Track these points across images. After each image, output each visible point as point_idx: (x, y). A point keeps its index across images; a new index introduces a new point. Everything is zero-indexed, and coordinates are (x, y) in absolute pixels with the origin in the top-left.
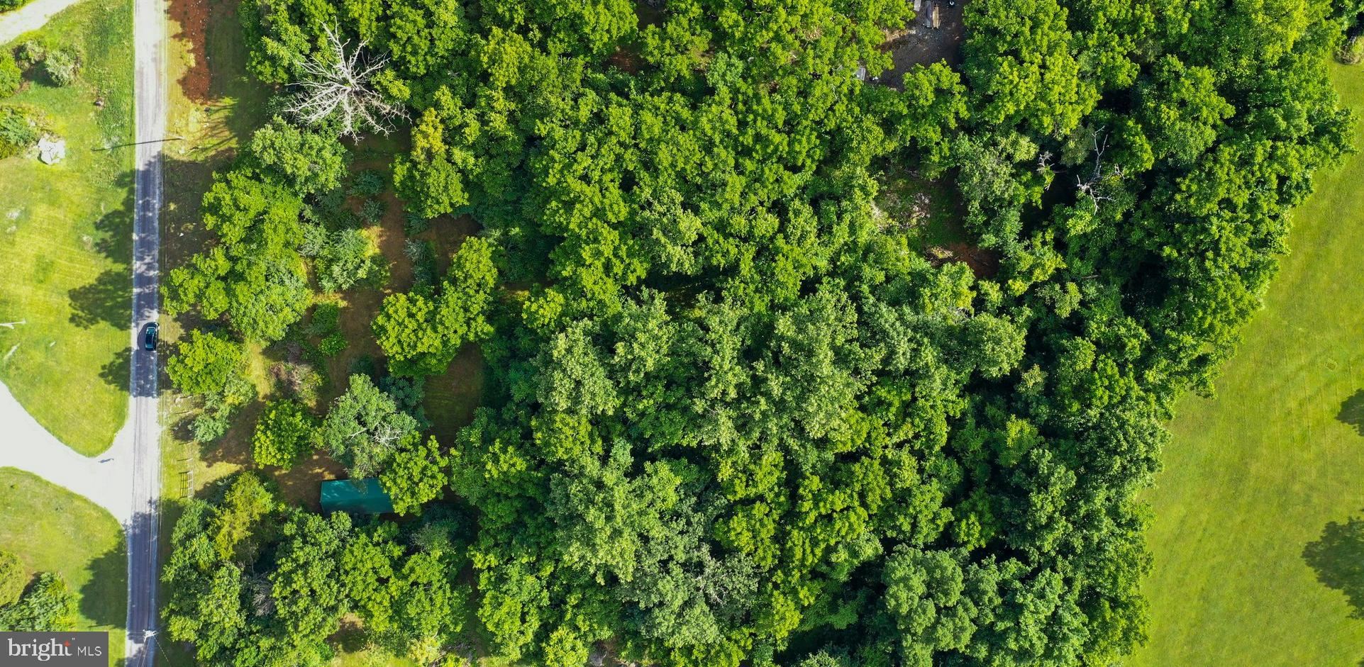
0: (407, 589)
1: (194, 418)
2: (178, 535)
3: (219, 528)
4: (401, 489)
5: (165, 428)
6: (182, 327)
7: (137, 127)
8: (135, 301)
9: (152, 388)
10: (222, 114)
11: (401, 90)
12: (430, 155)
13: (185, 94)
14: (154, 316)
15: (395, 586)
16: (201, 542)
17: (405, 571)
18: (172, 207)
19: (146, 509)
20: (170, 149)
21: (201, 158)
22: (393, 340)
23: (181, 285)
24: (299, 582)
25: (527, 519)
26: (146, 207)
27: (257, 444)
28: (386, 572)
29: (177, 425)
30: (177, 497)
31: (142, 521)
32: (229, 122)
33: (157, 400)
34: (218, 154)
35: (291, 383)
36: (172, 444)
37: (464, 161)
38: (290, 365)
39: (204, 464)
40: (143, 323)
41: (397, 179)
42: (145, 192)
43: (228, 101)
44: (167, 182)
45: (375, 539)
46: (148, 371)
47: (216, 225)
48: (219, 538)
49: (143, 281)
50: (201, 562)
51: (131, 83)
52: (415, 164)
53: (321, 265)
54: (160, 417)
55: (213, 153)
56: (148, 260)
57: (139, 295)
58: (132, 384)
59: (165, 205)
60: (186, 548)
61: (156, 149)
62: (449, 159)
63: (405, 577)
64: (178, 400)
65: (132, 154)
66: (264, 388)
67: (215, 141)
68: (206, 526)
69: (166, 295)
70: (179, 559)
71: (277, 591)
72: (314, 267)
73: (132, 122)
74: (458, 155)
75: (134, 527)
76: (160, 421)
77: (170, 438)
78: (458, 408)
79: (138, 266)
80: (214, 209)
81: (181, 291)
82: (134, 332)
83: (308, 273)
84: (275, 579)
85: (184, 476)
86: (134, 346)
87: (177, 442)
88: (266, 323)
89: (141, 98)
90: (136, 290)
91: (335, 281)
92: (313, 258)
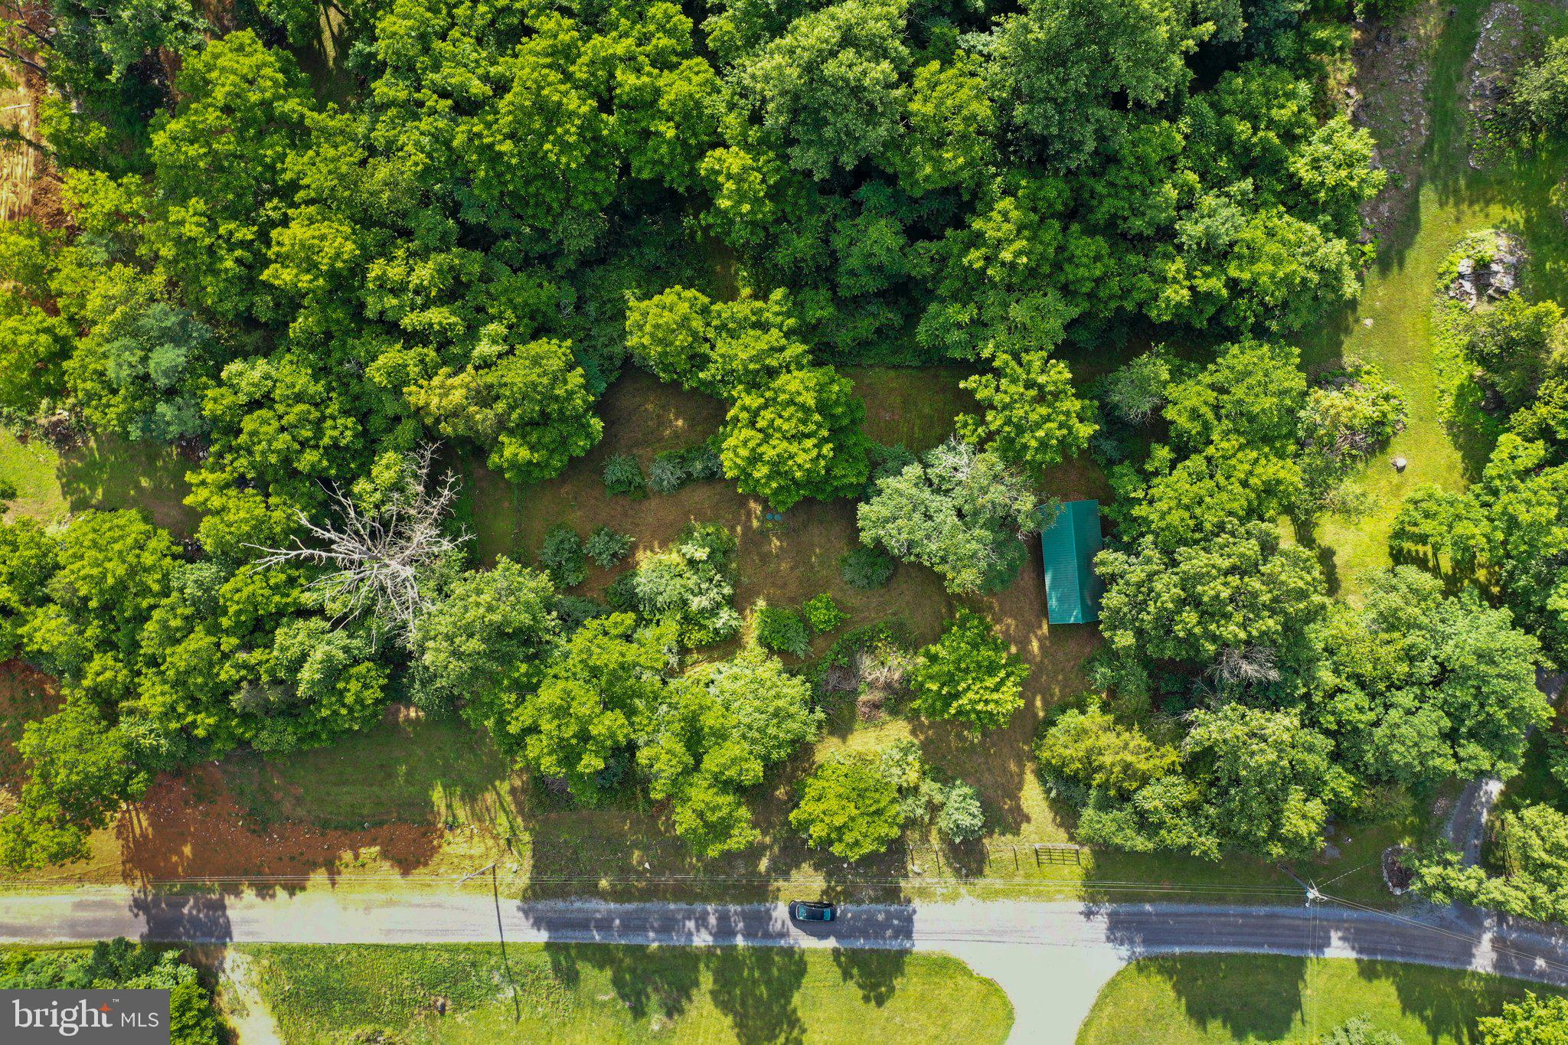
0: (1227, 424)
1: (944, 837)
2: (1141, 843)
3: (1127, 767)
5: (963, 890)
6: (798, 866)
7: (475, 940)
8: (757, 944)
9: (899, 915)
10: (457, 804)
11: (387, 466)
12: (485, 397)
13: (426, 864)
14: (780, 912)
15: (1223, 443)
16: (1150, 798)
17: (1195, 428)
18: (604, 883)
19: (1101, 923)
20: (509, 886)
21: (526, 837)
22: (794, 448)
23: (701, 815)
24: (1217, 589)
25: (1101, 215)
26: (604, 925)
27: (980, 707)
28: (1196, 462)
29: (957, 871)
30: (1078, 871)
31: (1120, 928)
32: (471, 796)
33: (916, 903)
34: (521, 812)
35: (888, 686)
36: (991, 880)
37: (494, 342)
38: (862, 687)
39: (1024, 826)
40: (794, 931)
41: (524, 454)
42: (583, 924)
43: (437, 795)
44: (561, 892)
45: (1140, 494)
46: (871, 921)
47: (597, 753)
48: (1143, 766)
49: (724, 931)
50: (1186, 798)
51: (405, 949)
52: (501, 424)
53: (697, 635)
54: (945, 898)
55: (519, 820)
56: (691, 924)
57: (747, 935)
58: (895, 945)
59: (603, 895)
60: (1161, 824)
61: (511, 907)
62: (486, 364)
63: (1207, 427)
64: (916, 869)
65: (518, 947)
66: (898, 730)
67: (502, 819)
68: (1125, 797)
69: (720, 847)
70: (1180, 834)
71: (1231, 630)
72: (700, 648)
73: (467, 948)
74: (484, 348)
75: (1132, 942)
76: (954, 897)
77: (980, 882)
78: (927, 410)
79: (702, 940)
80: (569, 756)
81: (713, 818)
82: (805, 942)
83: (711, 660)
84: (1214, 638)
85: (1044, 858)
86: (831, 943)
87: (987, 870)
88: (778, 696)
89: (428, 933)
90: (740, 941)
91: (718, 605)
92: (684, 651)
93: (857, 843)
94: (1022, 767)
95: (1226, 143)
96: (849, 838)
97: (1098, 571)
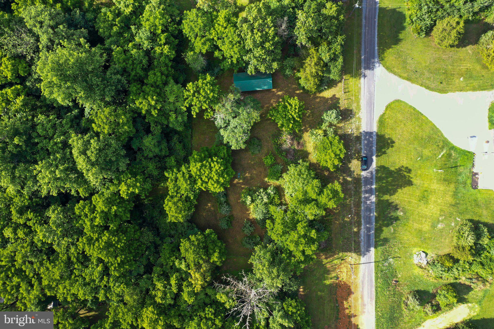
0: (207, 34)
1: (340, 121)
2: (341, 60)
3: (316, 64)
4: (204, 89)
5: (357, 116)
6: (350, 168)
7: (374, 271)
8: (374, 181)
9: (365, 136)
10: (330, 276)
11: (221, 298)
12: (198, 267)
13: (350, 286)
14: (364, 174)
15: (213, 35)
16: (326, 57)
17: (208, 43)
18: (355, 230)
19: (368, 72)
20: (356, 260)
21: (341, 254)
22: (214, 170)
23: (330, 199)
24: (258, 37)
25: (142, 73)
26: (369, 230)
27: (297, 111)
28: (219, 43)
29: (351, 118)
30: (351, 79)
31: (370, 66)
32: (328, 272)
33: (361, 131)
34: (333, 256)
35: (292, 139)
36: (354, 107)
37: (181, 263)
38: (292, 148)
39: (337, 96)
40: (370, 169)
41: (216, 254)
42: (369, 236)
43: (328, 282)
44: (358, 243)
45: (230, 60)
46: (367, 145)
47: (310, 232)
48: (316, 59)
49: (370, 191)
50: (326, 46)
51: (377, 293)
52: (207, 261)
53: (276, 200)
54: (360, 121)
55: (335, 256)
56: (368, 202)
57: (372, 184)
58: (375, 138)
59: (359, 230)
60: (334, 54)
61: (363, 259)
62: (188, 266)
63: (209, 40)
64: (350, 131)
65: (376, 257)
66: (306, 136)
67: (335, 262)
68: (326, 65)
69: (340, 193)
70: (337, 47)
71: (271, 32)
72: (280, 199)
73: (376, 273)
74: (183, 267)
75: (374, 62)
76: (360, 119)
77: (355, 110)
78: (205, 127)
79: (373, 199)
81: (331, 196)
82: (374, 165)
83: (284, 195)
84: (274, 37)
85: (347, 90)
86: (374, 158)
87: (351, 108)
88: (294, 174)
89: (371, 286)
90: (374, 187)
91: (266, 193)
92: (281, 204)
93: (340, 150)
94: (318, 97)
95: (120, 34)
96: (338, 152)
97: (254, 73)
